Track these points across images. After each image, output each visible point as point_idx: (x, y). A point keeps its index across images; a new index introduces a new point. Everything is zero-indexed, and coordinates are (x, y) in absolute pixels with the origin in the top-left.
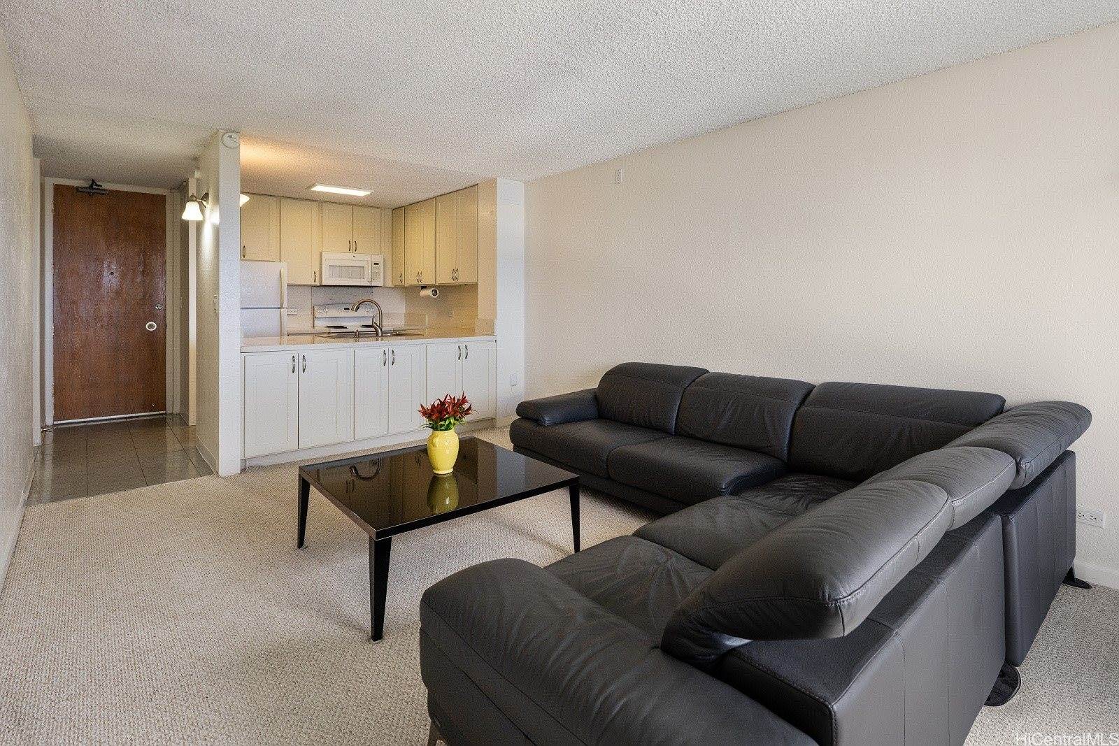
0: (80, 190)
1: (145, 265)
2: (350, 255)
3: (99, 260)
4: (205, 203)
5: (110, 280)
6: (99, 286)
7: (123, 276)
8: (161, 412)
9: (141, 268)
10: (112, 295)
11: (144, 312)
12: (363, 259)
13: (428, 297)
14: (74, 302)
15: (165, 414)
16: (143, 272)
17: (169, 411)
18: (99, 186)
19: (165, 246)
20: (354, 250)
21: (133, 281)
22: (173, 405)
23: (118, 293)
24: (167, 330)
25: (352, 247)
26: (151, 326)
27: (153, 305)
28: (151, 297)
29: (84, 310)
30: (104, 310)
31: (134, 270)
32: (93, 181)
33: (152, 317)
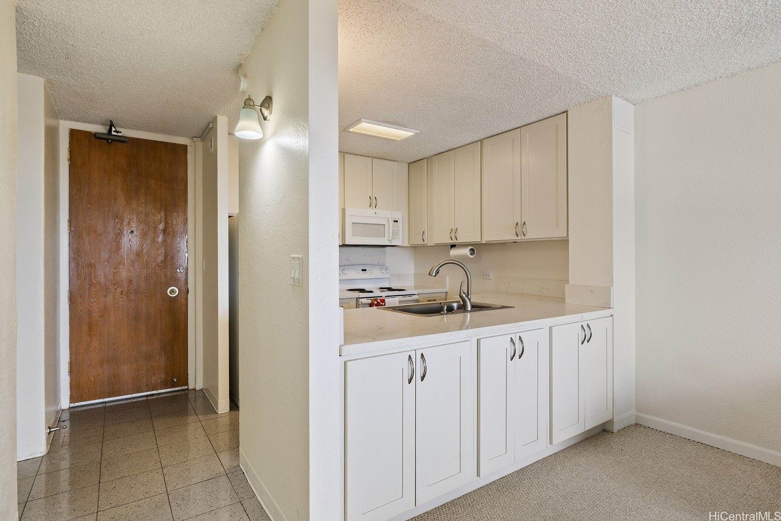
0: (97, 136)
1: (166, 223)
2: (371, 211)
3: (118, 217)
4: (266, 112)
5: (130, 241)
6: (118, 248)
7: (144, 235)
8: (184, 388)
9: (161, 226)
10: (133, 257)
11: (166, 276)
12: (382, 215)
13: (465, 257)
14: (91, 265)
15: (187, 389)
16: (165, 231)
17: (191, 386)
18: (117, 132)
19: (186, 201)
20: (374, 207)
21: (154, 241)
22: (196, 380)
23: (138, 254)
24: (189, 295)
25: (373, 202)
26: (173, 291)
27: (174, 268)
28: (172, 258)
29: (102, 273)
30: (124, 274)
31: (155, 228)
32: (112, 125)
33: (174, 281)
